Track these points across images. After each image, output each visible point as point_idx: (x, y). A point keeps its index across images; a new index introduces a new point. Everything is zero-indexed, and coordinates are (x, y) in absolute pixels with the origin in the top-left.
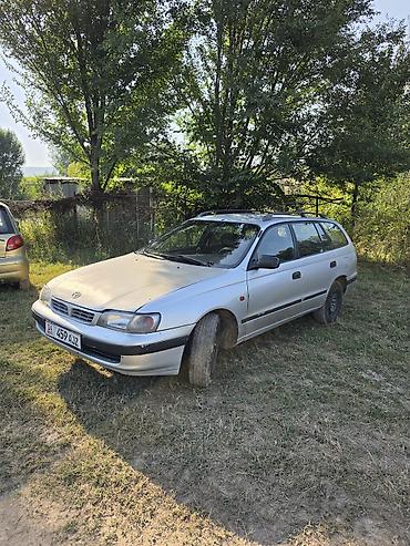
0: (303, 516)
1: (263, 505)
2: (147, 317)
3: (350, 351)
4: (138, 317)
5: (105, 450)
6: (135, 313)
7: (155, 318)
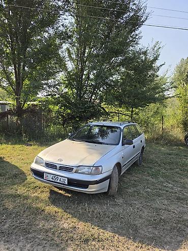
0: (179, 238)
1: (165, 237)
2: (97, 167)
3: (155, 176)
4: (94, 168)
5: (93, 227)
6: (93, 167)
7: (100, 168)
